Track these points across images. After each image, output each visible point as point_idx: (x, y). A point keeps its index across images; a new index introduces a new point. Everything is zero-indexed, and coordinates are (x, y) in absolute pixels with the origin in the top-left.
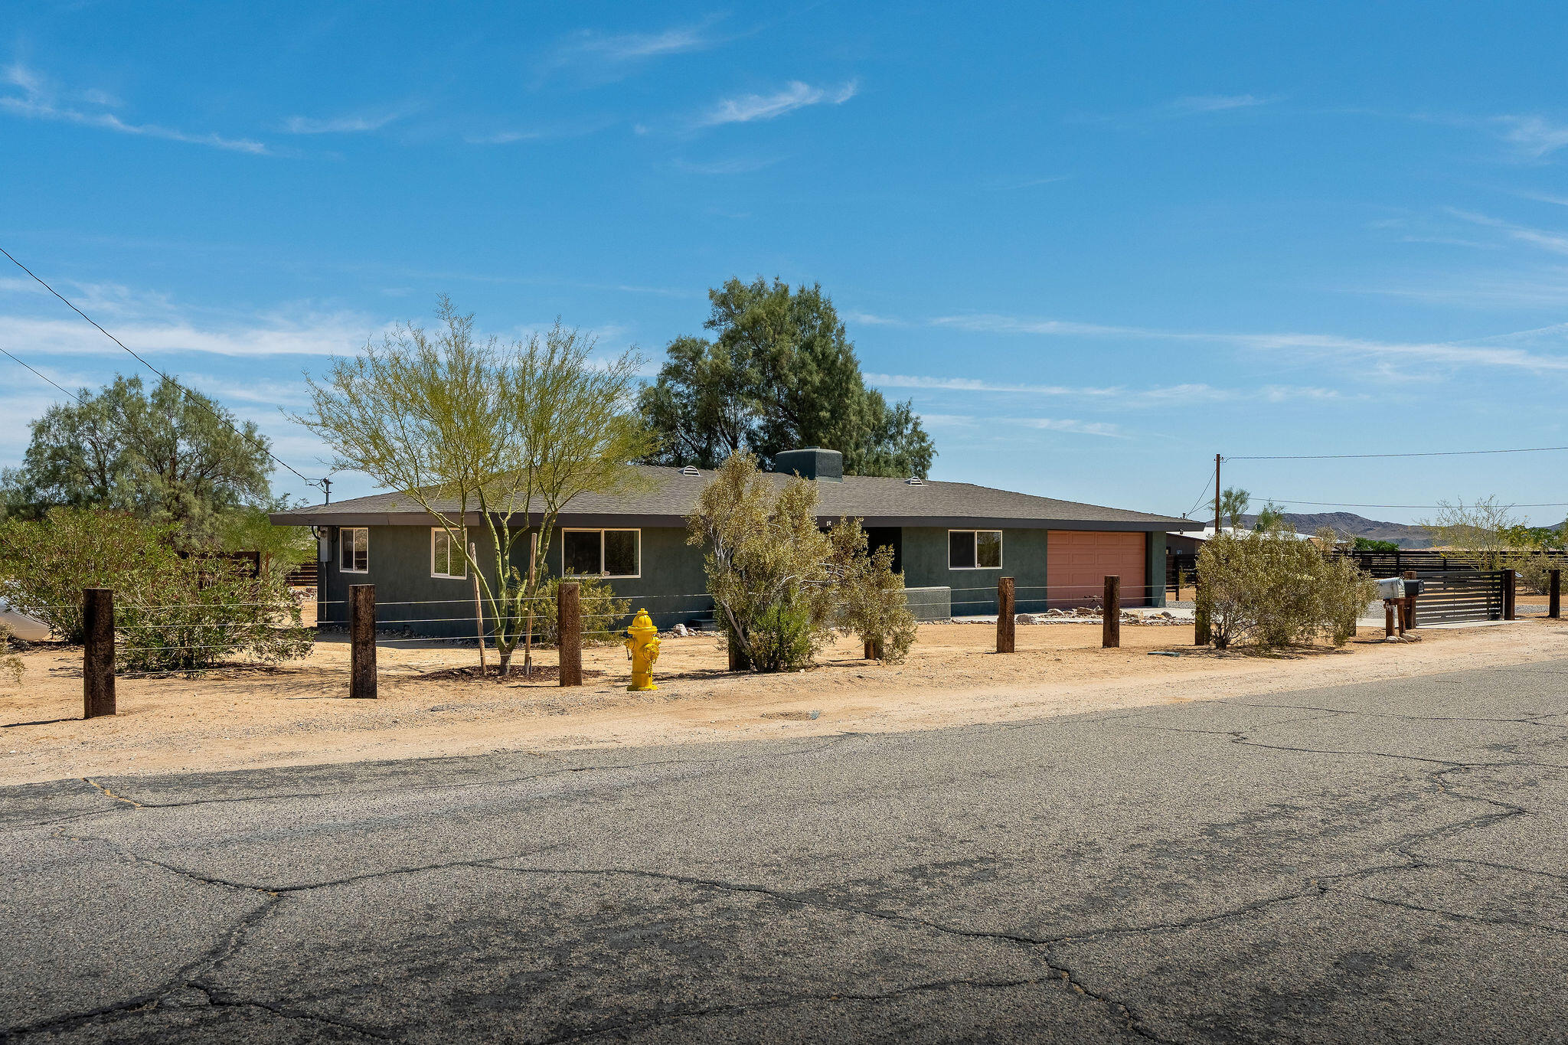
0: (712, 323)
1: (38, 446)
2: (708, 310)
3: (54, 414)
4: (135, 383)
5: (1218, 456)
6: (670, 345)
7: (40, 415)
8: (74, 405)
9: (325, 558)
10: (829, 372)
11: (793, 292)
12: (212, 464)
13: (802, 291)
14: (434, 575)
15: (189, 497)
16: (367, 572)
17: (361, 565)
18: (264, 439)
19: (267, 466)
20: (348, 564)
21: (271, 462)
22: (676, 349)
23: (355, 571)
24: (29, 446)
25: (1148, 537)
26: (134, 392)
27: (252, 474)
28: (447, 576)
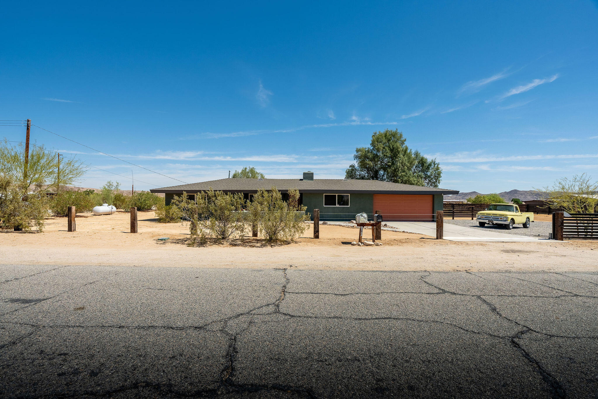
25: (433, 196)
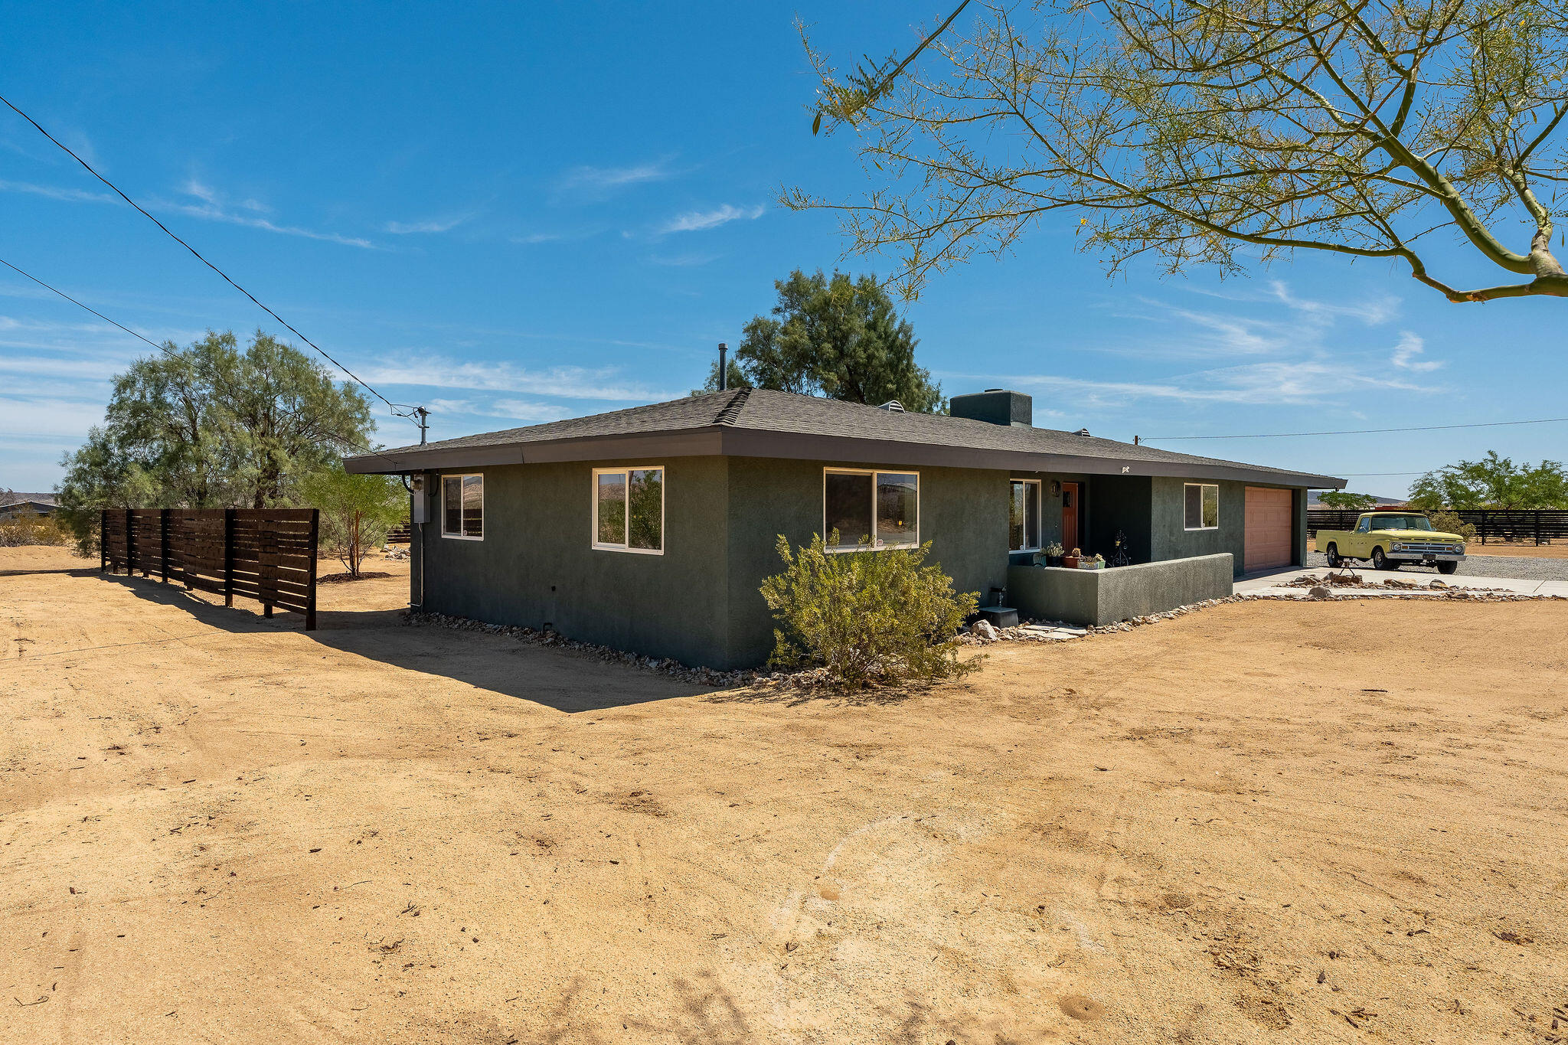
0: (778, 310)
1: (122, 401)
2: (775, 299)
3: (139, 368)
4: (229, 339)
5: (1136, 437)
6: (746, 326)
7: (124, 370)
8: (158, 356)
9: (420, 519)
10: (891, 348)
11: (854, 282)
12: (310, 422)
13: (861, 280)
14: (598, 546)
15: (282, 454)
16: (482, 539)
17: (473, 528)
18: (365, 398)
19: (368, 425)
20: (453, 527)
21: (372, 422)
22: (752, 329)
23: (463, 536)
24: (111, 402)
26: (228, 348)
27: (351, 433)
28: (624, 548)
